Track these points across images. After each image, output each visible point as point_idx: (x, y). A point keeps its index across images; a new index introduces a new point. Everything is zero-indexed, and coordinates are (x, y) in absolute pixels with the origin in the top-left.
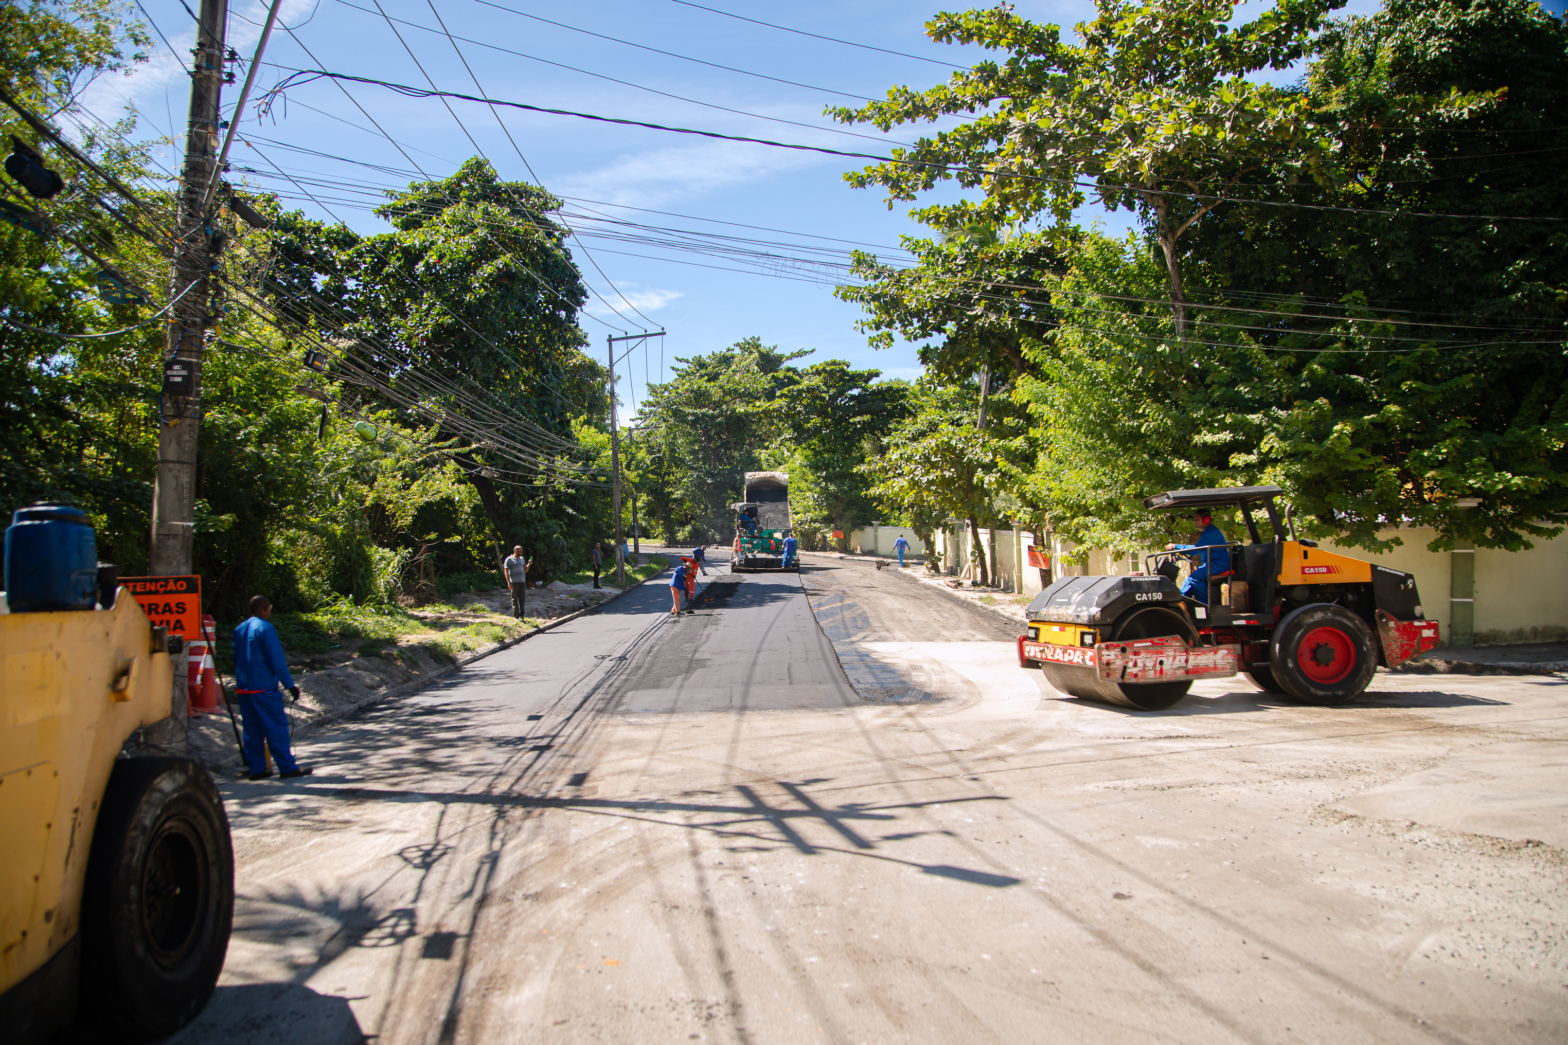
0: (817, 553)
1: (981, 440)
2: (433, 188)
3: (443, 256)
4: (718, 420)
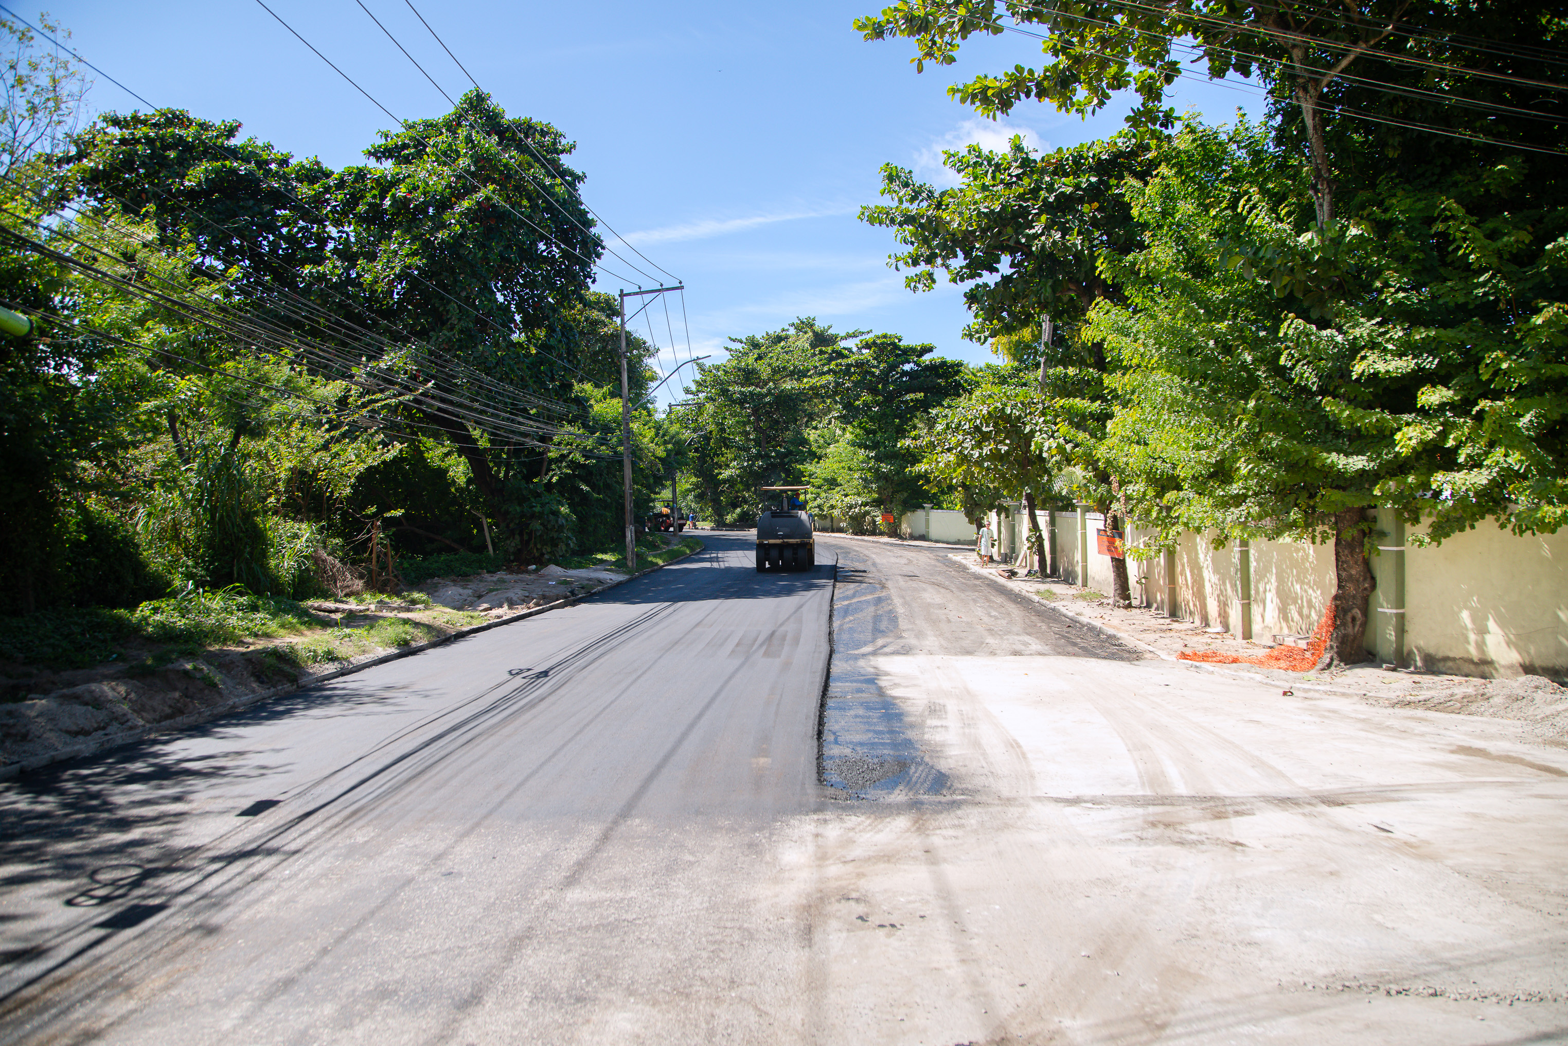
0: (866, 538)
1: (1040, 406)
3: (416, 188)
4: (767, 399)
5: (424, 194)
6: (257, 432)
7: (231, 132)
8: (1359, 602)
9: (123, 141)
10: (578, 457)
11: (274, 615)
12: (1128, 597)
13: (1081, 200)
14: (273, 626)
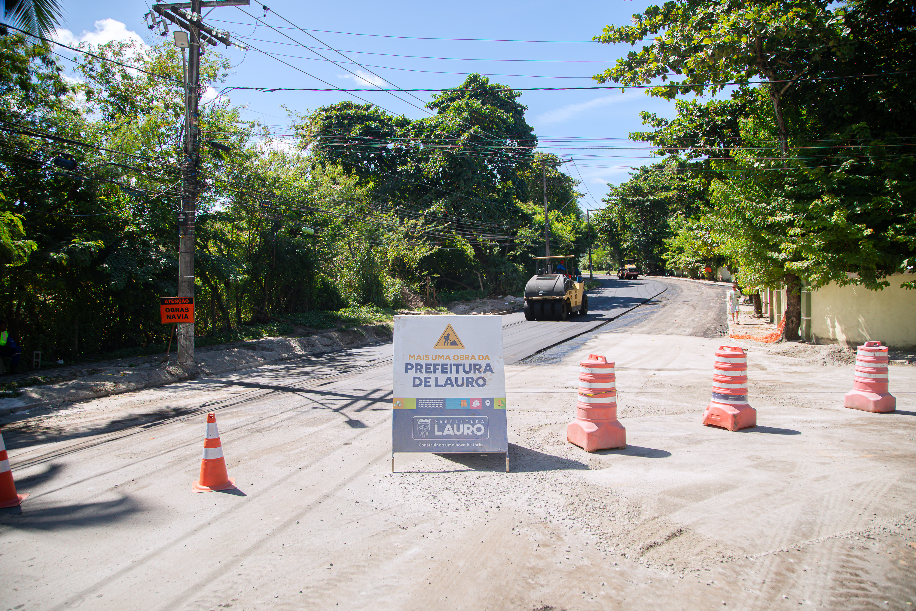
0: (698, 281)
2: (454, 91)
3: (444, 130)
4: (647, 204)
5: (448, 132)
6: (380, 244)
7: (369, 108)
8: (795, 314)
9: (327, 118)
10: (528, 243)
11: (384, 314)
12: (761, 313)
13: (723, 127)
14: (383, 318)
